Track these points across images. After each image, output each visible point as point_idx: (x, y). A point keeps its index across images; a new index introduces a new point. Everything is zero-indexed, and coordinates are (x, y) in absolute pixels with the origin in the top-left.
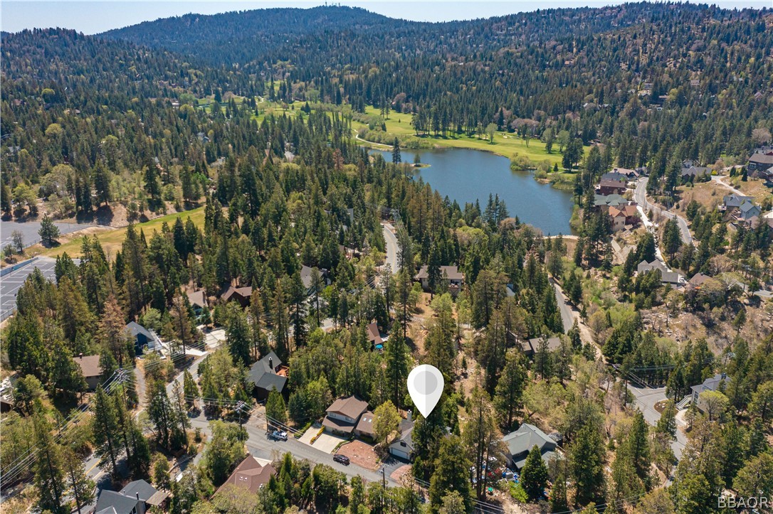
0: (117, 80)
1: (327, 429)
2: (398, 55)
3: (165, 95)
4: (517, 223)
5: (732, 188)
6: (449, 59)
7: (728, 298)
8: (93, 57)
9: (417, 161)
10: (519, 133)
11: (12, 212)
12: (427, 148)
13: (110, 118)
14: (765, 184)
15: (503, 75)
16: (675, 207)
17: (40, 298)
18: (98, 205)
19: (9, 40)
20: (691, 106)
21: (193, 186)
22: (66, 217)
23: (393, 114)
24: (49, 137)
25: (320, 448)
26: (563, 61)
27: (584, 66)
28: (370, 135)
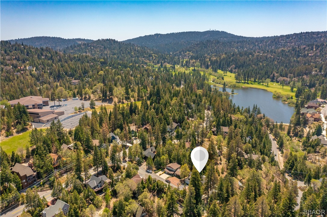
0: (127, 57)
1: (166, 172)
2: (236, 50)
3: (142, 63)
4: (264, 116)
6: (256, 53)
8: (120, 49)
9: (233, 91)
10: (281, 83)
11: (83, 98)
12: (239, 87)
13: (121, 70)
15: (279, 59)
17: (86, 122)
18: (109, 97)
19: (93, 43)
21: (141, 93)
22: (99, 100)
23: (229, 74)
24: (99, 76)
25: (162, 177)
26: (308, 54)
27: (318, 56)
28: (217, 81)
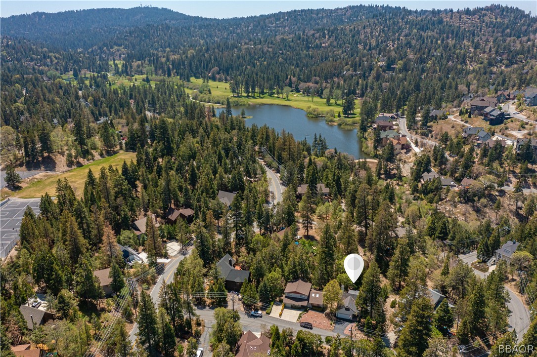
1: (287, 305)
2: (202, 42)
4: (336, 152)
5: (463, 123)
6: (243, 44)
7: (485, 193)
9: (242, 114)
10: (303, 93)
12: (244, 105)
14: (483, 119)
15: (283, 54)
16: (430, 136)
18: (42, 156)
20: (412, 72)
21: (111, 138)
22: (17, 166)
23: (211, 83)
25: (287, 319)
26: (321, 44)
27: (335, 47)
28: (202, 98)
